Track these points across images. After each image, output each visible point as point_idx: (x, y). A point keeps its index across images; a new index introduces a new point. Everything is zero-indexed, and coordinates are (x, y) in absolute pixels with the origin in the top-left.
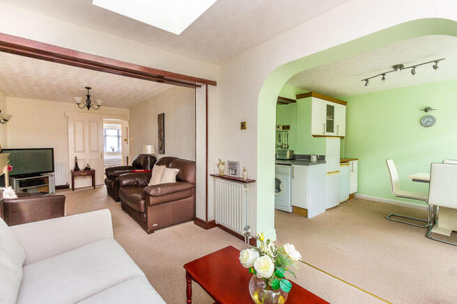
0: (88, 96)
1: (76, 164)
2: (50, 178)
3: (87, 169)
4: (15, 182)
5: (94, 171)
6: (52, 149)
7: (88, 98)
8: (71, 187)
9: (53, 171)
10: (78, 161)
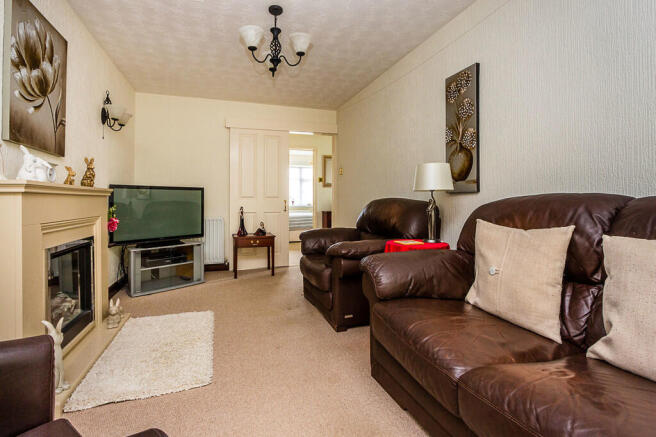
0: (276, 31)
1: (242, 221)
2: (196, 249)
3: (261, 232)
4: (132, 254)
5: (273, 238)
6: (202, 190)
7: (275, 38)
8: (231, 268)
9: (202, 235)
10: (245, 216)
